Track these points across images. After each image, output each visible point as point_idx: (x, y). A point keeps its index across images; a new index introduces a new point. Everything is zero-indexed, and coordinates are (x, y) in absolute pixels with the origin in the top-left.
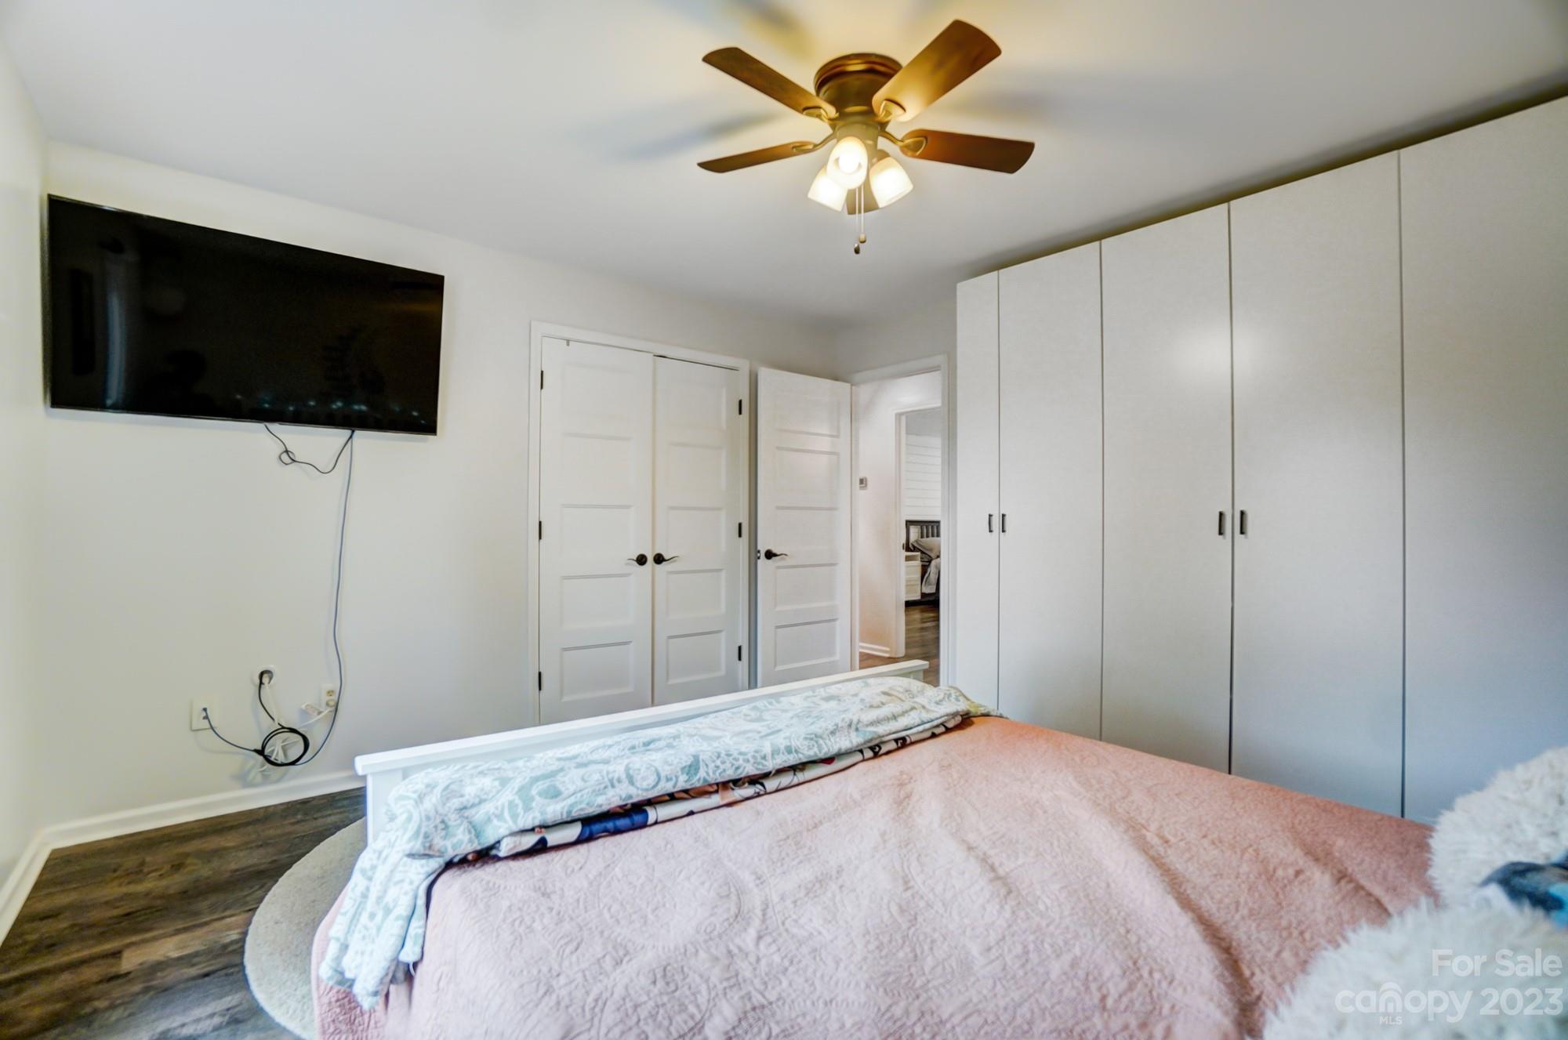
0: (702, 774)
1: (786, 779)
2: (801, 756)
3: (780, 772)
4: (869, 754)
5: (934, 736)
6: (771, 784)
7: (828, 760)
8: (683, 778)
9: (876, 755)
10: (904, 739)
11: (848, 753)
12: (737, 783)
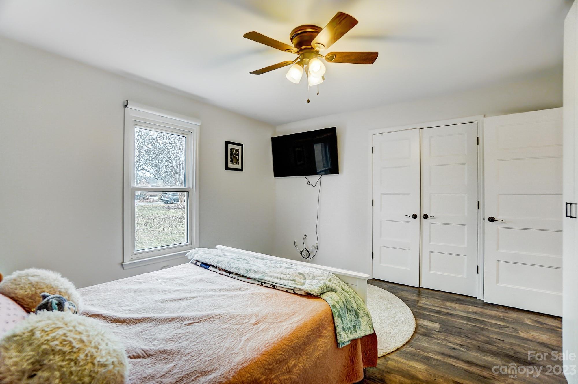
0: (219, 265)
1: (234, 276)
2: (239, 272)
3: (236, 274)
4: (259, 283)
5: (287, 292)
6: (231, 275)
7: (249, 278)
8: (216, 263)
9: (262, 285)
10: (274, 286)
11: (255, 279)
12: (226, 271)
